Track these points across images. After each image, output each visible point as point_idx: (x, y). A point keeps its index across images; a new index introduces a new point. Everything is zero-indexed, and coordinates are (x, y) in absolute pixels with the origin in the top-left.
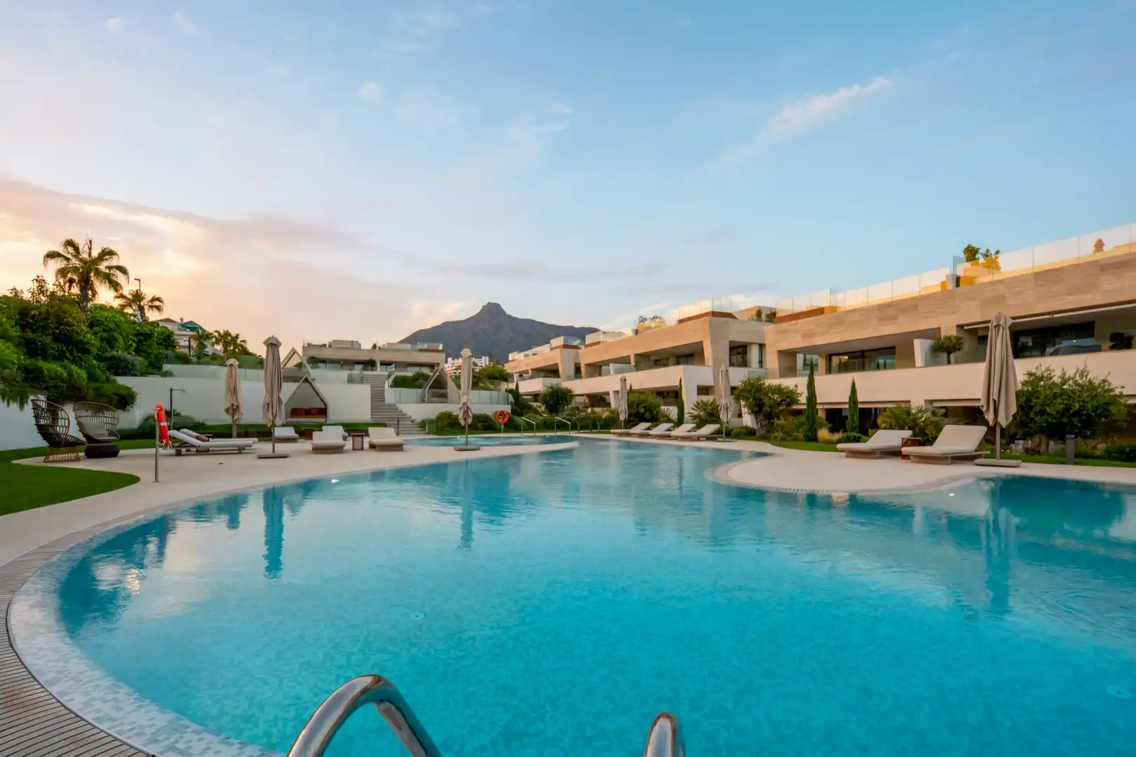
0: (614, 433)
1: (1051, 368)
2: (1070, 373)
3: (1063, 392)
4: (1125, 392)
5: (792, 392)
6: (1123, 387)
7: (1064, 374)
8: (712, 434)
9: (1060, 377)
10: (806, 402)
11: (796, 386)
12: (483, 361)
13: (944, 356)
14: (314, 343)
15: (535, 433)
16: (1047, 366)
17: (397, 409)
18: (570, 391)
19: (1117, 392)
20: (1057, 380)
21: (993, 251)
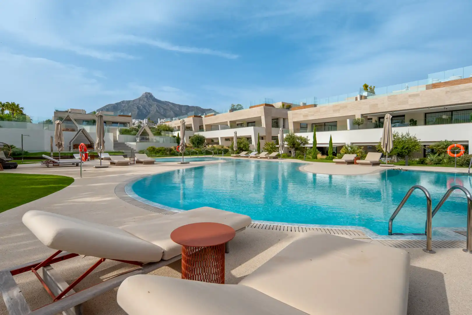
0: (232, 156)
1: (398, 132)
2: (404, 134)
3: (403, 141)
4: (421, 141)
5: (305, 139)
6: (420, 139)
7: (402, 135)
8: (276, 156)
9: (402, 136)
10: (313, 143)
11: (307, 137)
12: (145, 121)
13: (357, 126)
14: (59, 110)
15: (191, 156)
16: (397, 131)
17: (126, 145)
18: (204, 137)
19: (418, 141)
20: (400, 137)
21: (372, 87)
